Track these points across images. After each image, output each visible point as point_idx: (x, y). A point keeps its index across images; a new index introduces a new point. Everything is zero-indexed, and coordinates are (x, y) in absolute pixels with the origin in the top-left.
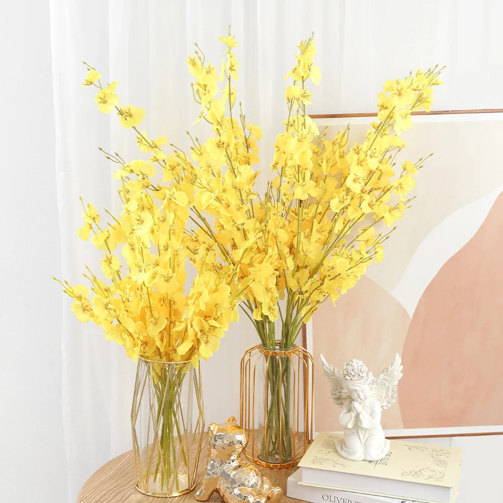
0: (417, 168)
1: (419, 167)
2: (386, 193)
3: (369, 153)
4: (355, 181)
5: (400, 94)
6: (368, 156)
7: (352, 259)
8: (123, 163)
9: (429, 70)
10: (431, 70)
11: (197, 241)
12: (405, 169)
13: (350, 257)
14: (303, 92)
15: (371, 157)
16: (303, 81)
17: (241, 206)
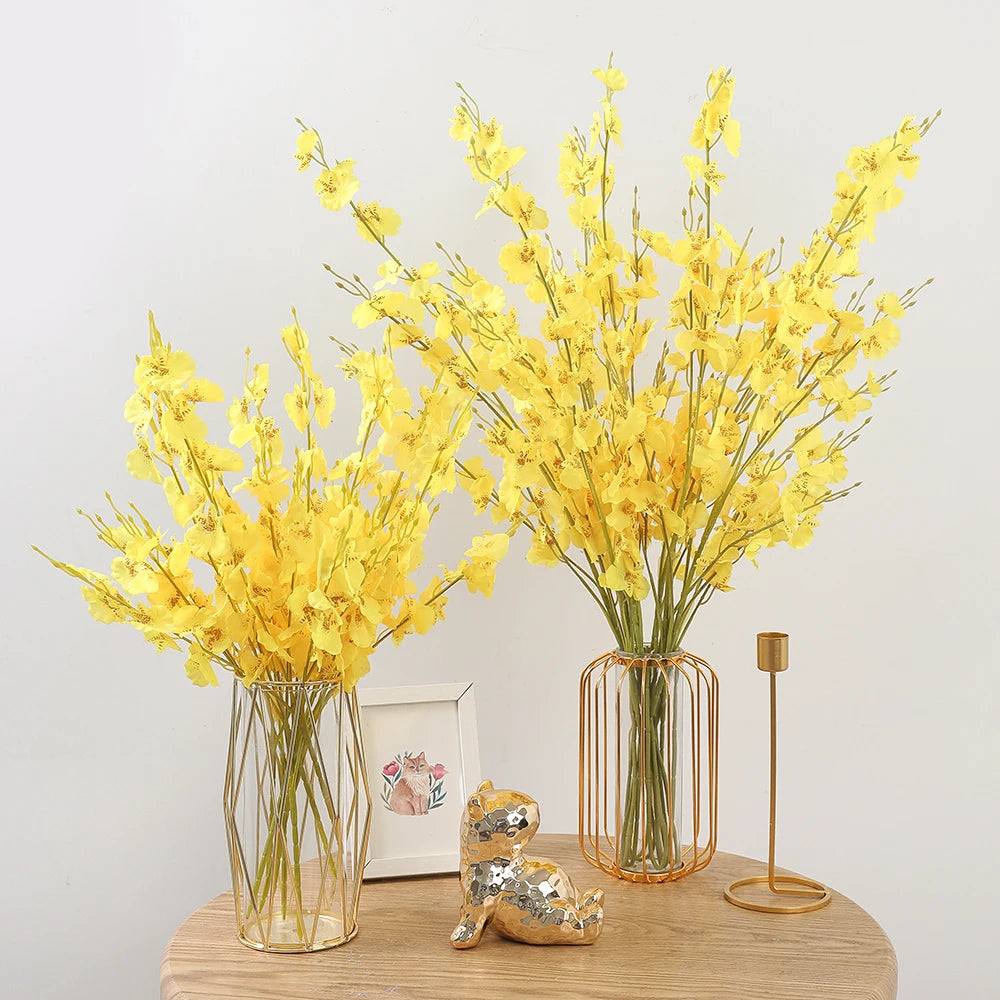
0: (904, 306)
1: (907, 304)
2: (847, 354)
3: (817, 278)
4: (791, 331)
5: (874, 167)
6: (815, 284)
7: (806, 493)
8: (368, 297)
9: (925, 122)
10: (930, 121)
11: (504, 442)
12: (881, 309)
13: (803, 489)
14: (708, 169)
15: (820, 285)
16: (708, 149)
17: (569, 373)
